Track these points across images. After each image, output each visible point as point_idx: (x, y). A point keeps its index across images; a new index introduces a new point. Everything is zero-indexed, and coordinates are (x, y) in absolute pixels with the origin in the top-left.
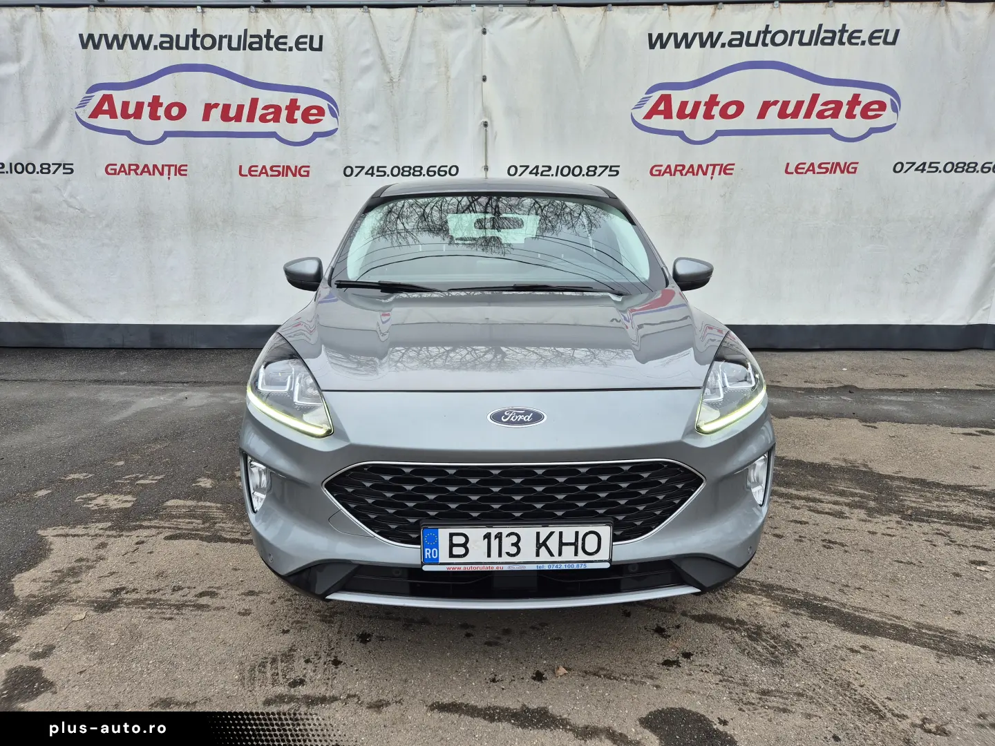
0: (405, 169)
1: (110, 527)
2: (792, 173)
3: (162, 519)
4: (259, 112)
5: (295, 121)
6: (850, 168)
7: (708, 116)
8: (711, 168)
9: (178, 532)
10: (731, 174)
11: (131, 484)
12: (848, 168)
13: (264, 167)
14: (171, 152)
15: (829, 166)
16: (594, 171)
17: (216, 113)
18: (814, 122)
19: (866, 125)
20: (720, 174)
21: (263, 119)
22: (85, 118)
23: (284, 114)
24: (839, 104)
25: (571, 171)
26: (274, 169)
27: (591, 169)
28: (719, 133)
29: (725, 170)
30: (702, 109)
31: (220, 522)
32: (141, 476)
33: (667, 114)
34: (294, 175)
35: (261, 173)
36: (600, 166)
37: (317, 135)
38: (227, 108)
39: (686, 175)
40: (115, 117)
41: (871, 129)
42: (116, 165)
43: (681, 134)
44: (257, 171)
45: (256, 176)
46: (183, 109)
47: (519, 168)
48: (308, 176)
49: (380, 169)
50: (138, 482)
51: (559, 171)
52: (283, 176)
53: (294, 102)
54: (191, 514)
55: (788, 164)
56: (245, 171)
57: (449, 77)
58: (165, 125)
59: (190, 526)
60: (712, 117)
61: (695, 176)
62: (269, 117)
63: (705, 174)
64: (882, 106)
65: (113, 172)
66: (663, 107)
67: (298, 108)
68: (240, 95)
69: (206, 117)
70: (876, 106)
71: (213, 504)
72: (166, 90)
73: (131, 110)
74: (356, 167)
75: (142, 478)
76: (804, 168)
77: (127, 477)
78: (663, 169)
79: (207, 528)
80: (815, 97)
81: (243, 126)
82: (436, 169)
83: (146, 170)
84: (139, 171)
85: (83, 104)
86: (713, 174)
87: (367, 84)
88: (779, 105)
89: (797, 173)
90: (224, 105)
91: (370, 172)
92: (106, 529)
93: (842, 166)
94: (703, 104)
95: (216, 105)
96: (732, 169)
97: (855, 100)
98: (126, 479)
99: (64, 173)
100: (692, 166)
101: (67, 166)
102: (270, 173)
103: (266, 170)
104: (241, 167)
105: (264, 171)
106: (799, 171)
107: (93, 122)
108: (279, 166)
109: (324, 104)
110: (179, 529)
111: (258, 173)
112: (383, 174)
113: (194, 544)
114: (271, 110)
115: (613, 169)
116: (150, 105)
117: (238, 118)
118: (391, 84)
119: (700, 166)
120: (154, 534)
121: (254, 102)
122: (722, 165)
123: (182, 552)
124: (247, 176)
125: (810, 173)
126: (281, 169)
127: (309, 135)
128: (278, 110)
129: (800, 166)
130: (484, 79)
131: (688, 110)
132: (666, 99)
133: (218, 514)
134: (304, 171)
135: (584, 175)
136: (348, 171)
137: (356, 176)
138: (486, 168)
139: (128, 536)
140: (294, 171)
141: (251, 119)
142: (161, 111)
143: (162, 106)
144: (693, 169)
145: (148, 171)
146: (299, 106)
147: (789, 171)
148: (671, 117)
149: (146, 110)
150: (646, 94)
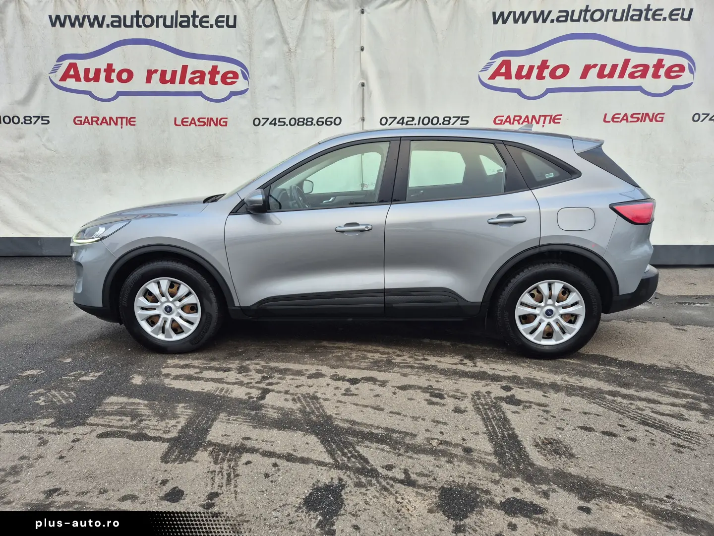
0: (300, 120)
1: (52, 423)
2: (609, 122)
3: (97, 416)
4: (189, 76)
5: (216, 83)
7: (540, 77)
8: (542, 119)
9: (109, 429)
10: (559, 123)
11: (75, 380)
12: (656, 118)
13: (193, 119)
14: (122, 107)
15: (640, 116)
16: (449, 121)
17: (156, 77)
18: (627, 81)
19: (669, 83)
20: (550, 123)
21: (192, 81)
22: (57, 81)
23: (208, 77)
24: (646, 67)
25: (431, 121)
26: (201, 120)
27: (446, 119)
28: (549, 91)
29: (554, 119)
30: (535, 72)
31: (145, 420)
32: (84, 373)
33: (508, 76)
34: (216, 125)
35: (191, 123)
36: (453, 117)
37: (232, 94)
39: (522, 123)
40: (80, 80)
41: (673, 86)
42: (81, 117)
43: (518, 92)
44: (188, 122)
45: (187, 125)
46: (131, 75)
47: (388, 119)
48: (226, 125)
49: (281, 120)
50: (82, 379)
51: (421, 120)
52: (207, 125)
53: (215, 68)
54: (121, 413)
55: (606, 115)
56: (179, 122)
57: (335, 48)
58: (117, 86)
59: (120, 424)
62: (196, 80)
63: (538, 123)
64: (682, 68)
65: (79, 122)
66: (504, 71)
68: (173, 63)
69: (149, 80)
70: (677, 69)
71: (141, 401)
72: (118, 59)
73: (91, 75)
74: (263, 119)
75: (84, 375)
76: (619, 118)
77: (72, 373)
78: (504, 119)
79: (135, 425)
80: (627, 62)
81: (177, 87)
82: (324, 120)
84: (99, 122)
85: (55, 70)
86: (544, 123)
87: (271, 53)
88: (598, 68)
89: (613, 121)
90: (162, 71)
91: (273, 122)
92: (48, 426)
93: (651, 116)
94: (536, 67)
95: (156, 71)
96: (560, 119)
97: (659, 64)
98: (72, 376)
99: (42, 124)
100: (527, 117)
101: (44, 118)
102: (198, 123)
103: (195, 121)
104: (175, 119)
105: (193, 122)
106: (615, 120)
107: (62, 84)
108: (205, 118)
109: (238, 69)
110: (110, 426)
111: (188, 124)
112: (283, 124)
113: (123, 441)
114: (198, 74)
115: (464, 119)
116: (105, 70)
117: (172, 81)
118: (289, 53)
119: (534, 117)
120: (89, 431)
121: (185, 68)
122: (552, 116)
123: (110, 451)
124: (180, 125)
125: (624, 122)
127: (227, 94)
128: (203, 74)
129: (616, 116)
130: (362, 49)
131: (524, 73)
132: (507, 64)
133: (145, 411)
134: (223, 122)
135: (440, 124)
136: (257, 122)
137: (263, 125)
138: (363, 119)
139: (66, 433)
140: (215, 122)
141: (182, 81)
142: (114, 76)
143: (114, 72)
144: (528, 120)
145: (106, 122)
146: (219, 72)
147: (607, 120)
148: (510, 78)
149: (103, 75)
150: (490, 60)
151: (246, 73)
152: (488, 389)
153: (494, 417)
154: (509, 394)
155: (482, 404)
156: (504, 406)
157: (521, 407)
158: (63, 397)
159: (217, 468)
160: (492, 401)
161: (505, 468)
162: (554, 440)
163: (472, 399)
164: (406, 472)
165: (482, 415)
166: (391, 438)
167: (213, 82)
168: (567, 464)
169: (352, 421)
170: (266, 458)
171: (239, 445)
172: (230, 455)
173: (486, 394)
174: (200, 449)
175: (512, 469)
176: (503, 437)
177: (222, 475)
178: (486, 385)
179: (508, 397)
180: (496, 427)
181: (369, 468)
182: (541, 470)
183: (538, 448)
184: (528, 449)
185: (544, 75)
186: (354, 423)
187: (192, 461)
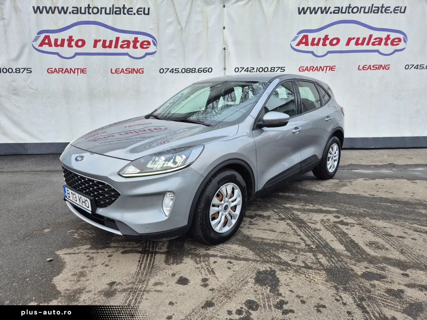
0: (188, 70)
2: (361, 70)
4: (120, 43)
5: (137, 48)
6: (387, 67)
7: (324, 44)
8: (325, 68)
9: (126, 249)
10: (334, 70)
12: (386, 67)
13: (123, 69)
14: (79, 62)
15: (377, 66)
16: (274, 70)
17: (100, 44)
18: (370, 47)
19: (393, 48)
20: (329, 70)
21: (122, 47)
22: (37, 47)
23: (132, 44)
24: (381, 39)
25: (263, 70)
26: (127, 70)
27: (272, 69)
28: (329, 52)
29: (332, 68)
30: (322, 41)
33: (307, 44)
34: (137, 73)
35: (121, 72)
36: (277, 67)
37: (147, 54)
38: (105, 42)
39: (314, 71)
40: (52, 46)
41: (395, 50)
42: (52, 69)
43: (312, 53)
44: (119, 71)
45: (119, 73)
46: (84, 43)
47: (239, 69)
48: (143, 73)
49: (176, 70)
51: (258, 70)
52: (131, 73)
53: (136, 39)
55: (359, 66)
56: (114, 71)
57: (208, 27)
58: (75, 50)
59: (131, 246)
60: (326, 45)
61: (318, 72)
62: (125, 46)
63: (323, 70)
64: (400, 40)
66: (304, 41)
67: (138, 42)
68: (111, 36)
69: (95, 46)
70: (397, 40)
72: (76, 33)
73: (59, 43)
74: (165, 69)
76: (366, 68)
78: (304, 68)
79: (140, 246)
80: (371, 36)
81: (113, 50)
82: (202, 70)
83: (67, 71)
84: (63, 72)
85: (36, 39)
86: (326, 70)
87: (170, 30)
88: (355, 39)
89: (363, 69)
90: (104, 40)
91: (172, 71)
92: (89, 249)
93: (383, 67)
94: (322, 39)
95: (100, 41)
96: (335, 68)
97: (388, 38)
99: (27, 73)
100: (317, 67)
101: (28, 70)
102: (125, 72)
103: (123, 70)
104: (111, 69)
106: (364, 69)
107: (40, 48)
108: (130, 69)
109: (150, 40)
111: (120, 72)
112: (177, 72)
114: (126, 43)
115: (282, 68)
116: (68, 40)
117: (110, 46)
118: (181, 30)
119: (320, 67)
120: (115, 251)
121: (118, 39)
122: (330, 66)
123: (133, 261)
124: (114, 73)
125: (369, 70)
126: (130, 70)
127: (144, 54)
128: (129, 42)
129: (365, 67)
130: (224, 28)
131: (316, 42)
132: (306, 37)
134: (141, 71)
135: (269, 72)
136: (162, 71)
137: (165, 73)
138: (225, 69)
139: (102, 253)
140: (136, 71)
141: (116, 47)
142: (73, 43)
143: (73, 41)
144: (317, 68)
145: (68, 72)
146: (139, 41)
147: (360, 69)
148: (308, 45)
149: (66, 43)
150: (297, 34)
151: (155, 42)
152: (327, 217)
153: (337, 232)
154: (340, 220)
155: (328, 226)
156: (340, 226)
157: (349, 226)
158: (88, 233)
159: (199, 266)
160: (332, 224)
161: (356, 257)
162: (375, 242)
163: (321, 223)
164: (304, 262)
165: (330, 231)
166: (288, 246)
167: (135, 47)
168: (387, 253)
169: (261, 238)
170: (224, 259)
171: (205, 254)
172: (202, 259)
173: (328, 221)
174: (184, 256)
175: (359, 258)
176: (347, 242)
177: (204, 269)
178: (325, 216)
179: (340, 221)
180: (341, 237)
181: (283, 261)
182: (375, 257)
183: (368, 246)
184: (363, 247)
185: (326, 43)
186: (263, 239)
187: (183, 263)
